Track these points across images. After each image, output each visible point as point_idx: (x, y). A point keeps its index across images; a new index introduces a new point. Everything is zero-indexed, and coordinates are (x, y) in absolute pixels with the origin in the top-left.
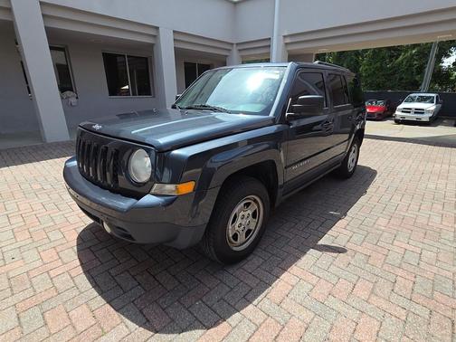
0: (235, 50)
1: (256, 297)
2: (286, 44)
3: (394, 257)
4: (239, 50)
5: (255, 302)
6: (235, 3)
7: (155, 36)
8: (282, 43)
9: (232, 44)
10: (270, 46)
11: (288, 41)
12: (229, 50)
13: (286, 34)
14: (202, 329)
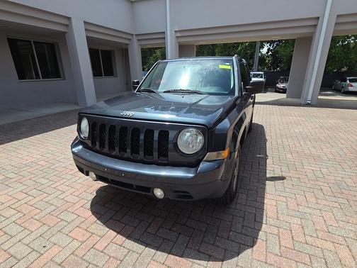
0: (135, 39)
1: (262, 218)
2: (177, 37)
3: (310, 175)
4: (138, 40)
5: (264, 222)
6: (132, 2)
7: (67, 26)
8: (174, 36)
9: (132, 35)
10: (164, 38)
11: (178, 35)
12: (130, 40)
13: (177, 30)
14: (248, 248)
